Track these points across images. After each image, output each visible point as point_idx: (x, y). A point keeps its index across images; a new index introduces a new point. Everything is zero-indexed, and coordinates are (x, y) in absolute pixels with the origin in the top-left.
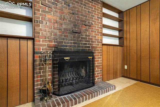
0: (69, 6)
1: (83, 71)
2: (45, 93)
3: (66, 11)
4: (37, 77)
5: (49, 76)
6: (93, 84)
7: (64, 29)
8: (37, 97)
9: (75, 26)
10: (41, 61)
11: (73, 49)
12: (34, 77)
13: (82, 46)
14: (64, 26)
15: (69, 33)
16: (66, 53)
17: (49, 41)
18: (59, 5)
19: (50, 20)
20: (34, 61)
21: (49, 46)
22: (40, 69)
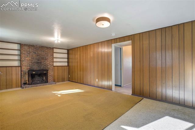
0: (35, 53)
1: (44, 78)
2: (25, 84)
3: (34, 55)
4: (23, 79)
5: (27, 79)
6: (48, 82)
7: (34, 62)
8: (22, 86)
9: (38, 60)
10: (24, 74)
11: (37, 69)
12: (21, 79)
13: (42, 67)
14: (33, 61)
15: (36, 63)
16: (34, 71)
17: (27, 67)
18: (31, 54)
19: (27, 60)
20: (21, 74)
21: (27, 69)
22: (24, 76)
